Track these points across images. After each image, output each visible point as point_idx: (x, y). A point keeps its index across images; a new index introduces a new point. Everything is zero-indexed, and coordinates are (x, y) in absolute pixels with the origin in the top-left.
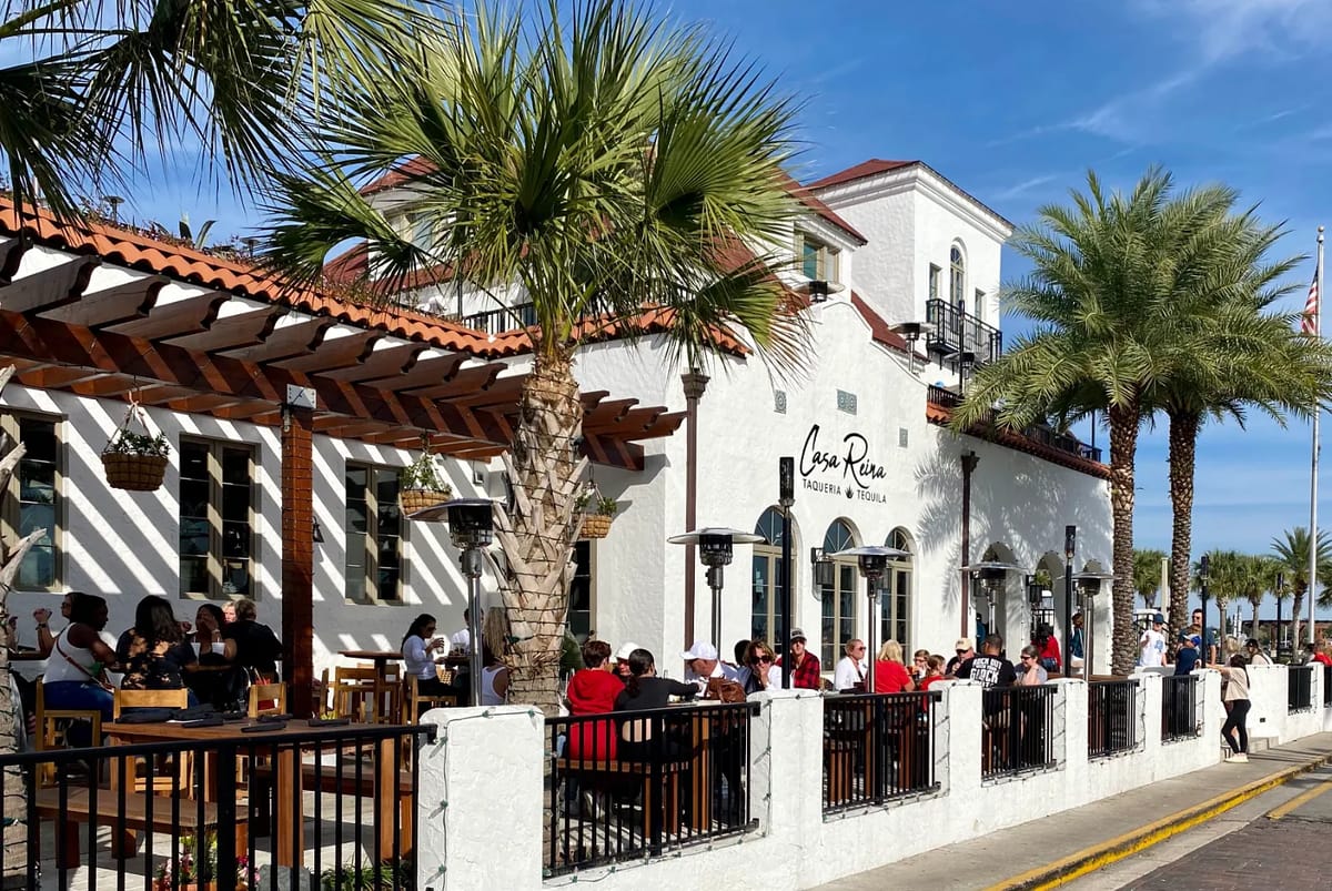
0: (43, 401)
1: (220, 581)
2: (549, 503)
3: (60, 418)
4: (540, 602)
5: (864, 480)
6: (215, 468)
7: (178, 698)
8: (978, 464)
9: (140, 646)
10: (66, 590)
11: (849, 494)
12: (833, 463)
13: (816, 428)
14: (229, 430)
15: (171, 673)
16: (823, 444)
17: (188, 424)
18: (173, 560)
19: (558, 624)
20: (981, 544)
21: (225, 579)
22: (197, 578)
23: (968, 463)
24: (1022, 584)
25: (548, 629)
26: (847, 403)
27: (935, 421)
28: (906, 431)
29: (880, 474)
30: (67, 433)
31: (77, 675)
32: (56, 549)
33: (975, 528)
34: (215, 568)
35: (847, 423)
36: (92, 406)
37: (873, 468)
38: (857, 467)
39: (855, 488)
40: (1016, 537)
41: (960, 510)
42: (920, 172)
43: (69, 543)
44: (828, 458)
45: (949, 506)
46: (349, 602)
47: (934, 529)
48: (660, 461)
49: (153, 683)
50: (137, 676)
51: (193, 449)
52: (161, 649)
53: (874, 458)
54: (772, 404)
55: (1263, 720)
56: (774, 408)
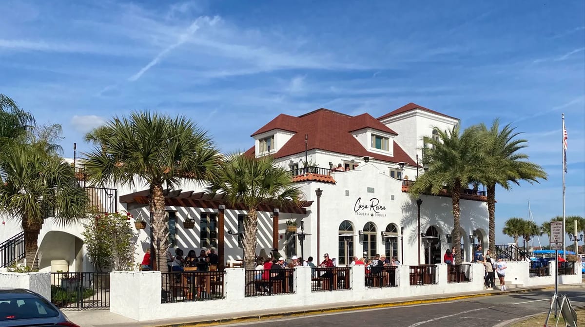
0: (173, 208)
1: (209, 244)
2: (251, 233)
3: (176, 211)
4: (250, 251)
5: (377, 211)
6: (208, 219)
7: (195, 269)
8: (422, 202)
9: (189, 259)
10: (177, 247)
11: (372, 215)
12: (366, 207)
13: (360, 198)
14: (211, 210)
15: (194, 264)
16: (362, 203)
17: (202, 210)
18: (199, 240)
19: (253, 254)
20: (426, 226)
21: (210, 244)
22: (204, 244)
23: (419, 202)
24: (445, 237)
25: (251, 255)
26: (371, 190)
27: (405, 191)
28: (394, 196)
29: (384, 209)
30: (178, 214)
31: (178, 265)
32: (175, 239)
33: (422, 221)
34: (208, 241)
35: (371, 195)
36: (183, 208)
37: (381, 207)
38: (375, 208)
39: (374, 213)
40: (442, 223)
41: (417, 215)
42: (418, 111)
43: (178, 237)
44: (364, 206)
45: (412, 215)
46: (239, 248)
47: (406, 222)
48: (310, 212)
49: (191, 266)
50: (188, 265)
51: (203, 215)
52: (192, 260)
53: (381, 204)
54: (345, 193)
55: (516, 279)
56: (345, 194)
